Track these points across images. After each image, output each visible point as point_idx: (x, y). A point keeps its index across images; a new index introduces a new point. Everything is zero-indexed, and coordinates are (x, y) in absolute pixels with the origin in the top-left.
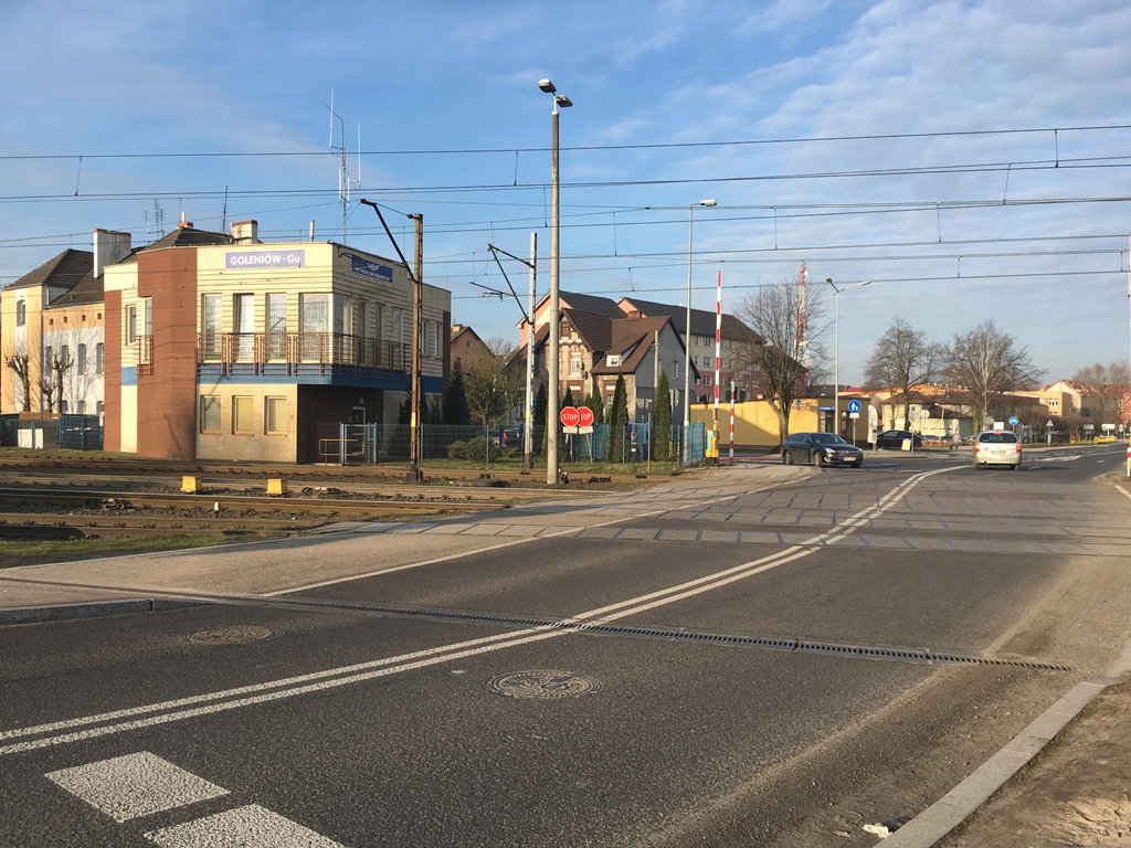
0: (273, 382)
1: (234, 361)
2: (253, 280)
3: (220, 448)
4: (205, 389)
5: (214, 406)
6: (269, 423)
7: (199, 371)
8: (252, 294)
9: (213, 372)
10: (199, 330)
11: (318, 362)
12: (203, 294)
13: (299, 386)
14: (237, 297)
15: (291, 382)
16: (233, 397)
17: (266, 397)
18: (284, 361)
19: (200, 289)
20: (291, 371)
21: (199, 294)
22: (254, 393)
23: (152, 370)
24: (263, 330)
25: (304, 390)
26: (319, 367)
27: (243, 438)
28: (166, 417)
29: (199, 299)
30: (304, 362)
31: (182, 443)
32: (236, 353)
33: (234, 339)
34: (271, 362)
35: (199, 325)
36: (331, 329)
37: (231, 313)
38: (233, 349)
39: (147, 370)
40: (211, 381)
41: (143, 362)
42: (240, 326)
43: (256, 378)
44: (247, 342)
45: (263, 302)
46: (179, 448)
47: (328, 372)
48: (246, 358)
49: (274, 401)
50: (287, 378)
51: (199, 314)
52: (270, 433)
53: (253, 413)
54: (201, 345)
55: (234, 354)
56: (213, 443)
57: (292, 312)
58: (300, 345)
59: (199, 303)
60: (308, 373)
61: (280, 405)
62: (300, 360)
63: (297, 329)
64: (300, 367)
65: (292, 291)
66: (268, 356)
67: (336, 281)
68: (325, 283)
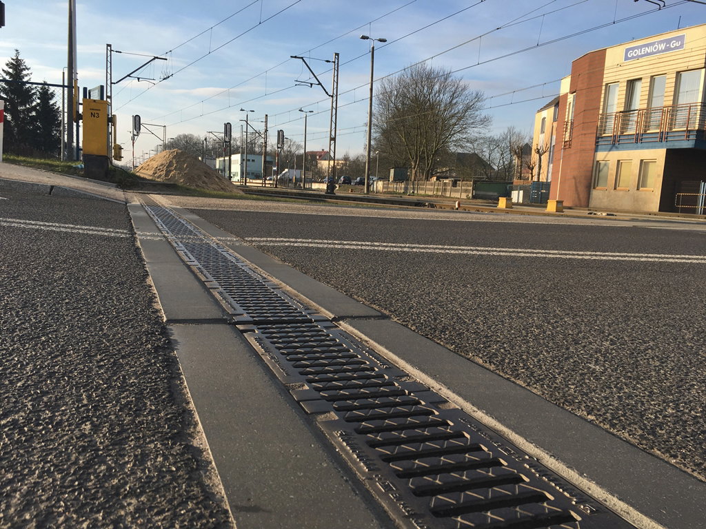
0: (648, 148)
1: (622, 133)
2: (643, 69)
3: (605, 200)
4: (600, 156)
5: (606, 168)
6: (642, 182)
7: (598, 142)
8: (640, 79)
9: (606, 143)
10: (601, 112)
11: (685, 129)
12: (607, 84)
13: (668, 151)
14: (631, 84)
15: (662, 147)
16: (619, 161)
17: (642, 161)
18: (658, 131)
19: (606, 80)
20: (663, 137)
21: (604, 84)
22: (632, 157)
23: (570, 145)
24: (645, 106)
25: (671, 154)
26: (685, 134)
27: (621, 193)
28: (574, 178)
29: (603, 88)
30: (674, 130)
31: (581, 196)
32: (625, 125)
33: (624, 116)
34: (648, 132)
35: (601, 107)
36: (700, 100)
37: (624, 96)
38: (623, 124)
39: (568, 145)
40: (605, 150)
41: (566, 140)
42: (630, 105)
43: (635, 145)
44: (634, 118)
45: (648, 84)
46: (579, 199)
47: (693, 137)
48: (631, 131)
49: (647, 163)
50: (660, 144)
51: (602, 100)
52: (641, 189)
53: (630, 173)
54: (602, 122)
55: (622, 128)
56: (601, 197)
57: (669, 85)
58: (673, 115)
59: (603, 91)
60: (677, 138)
61: (652, 167)
62: (671, 129)
63: (671, 103)
64: (670, 134)
65: (672, 71)
66: (647, 127)
68: (700, 60)
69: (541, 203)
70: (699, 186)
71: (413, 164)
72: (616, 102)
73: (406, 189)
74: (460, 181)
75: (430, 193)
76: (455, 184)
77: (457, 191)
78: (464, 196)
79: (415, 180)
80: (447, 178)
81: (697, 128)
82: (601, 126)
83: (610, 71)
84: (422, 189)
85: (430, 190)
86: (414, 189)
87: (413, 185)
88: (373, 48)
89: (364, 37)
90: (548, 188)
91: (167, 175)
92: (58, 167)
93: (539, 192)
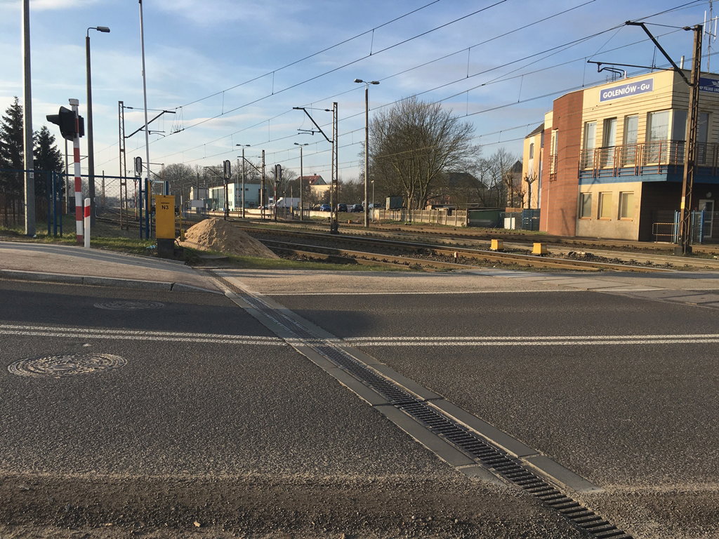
0: (626, 181)
1: (602, 167)
2: (617, 109)
3: (590, 229)
4: (584, 188)
5: (589, 200)
6: (622, 213)
7: (581, 176)
8: (616, 118)
9: (588, 176)
10: (582, 148)
11: (657, 164)
12: (586, 123)
13: (643, 183)
14: (608, 122)
15: (638, 181)
16: (600, 193)
17: (621, 193)
18: (634, 165)
19: (584, 119)
20: (638, 172)
21: (583, 122)
22: (612, 189)
23: (555, 178)
24: (621, 143)
25: (647, 186)
26: (658, 168)
27: (604, 222)
28: (562, 210)
29: (583, 126)
30: (648, 165)
31: (569, 224)
32: (604, 161)
33: (603, 152)
34: (625, 166)
35: (582, 144)
36: (669, 138)
37: (602, 134)
38: (602, 159)
39: (553, 178)
40: (588, 183)
41: (552, 173)
42: (608, 142)
43: (614, 179)
44: (612, 153)
45: (623, 123)
46: (567, 229)
47: (665, 172)
48: (610, 165)
49: (626, 195)
50: (635, 178)
51: (582, 137)
52: (622, 218)
53: (611, 205)
54: (583, 157)
55: (602, 163)
56: (586, 226)
57: (641, 128)
58: (646, 152)
59: (583, 129)
60: (651, 173)
61: (630, 198)
62: (645, 164)
63: (644, 140)
64: (644, 169)
65: (643, 112)
66: (624, 162)
67: (676, 99)
68: (667, 102)
69: (532, 230)
70: (674, 215)
71: (408, 193)
72: (595, 141)
73: (403, 217)
74: (454, 209)
75: (427, 221)
76: (450, 213)
77: (452, 219)
78: (459, 224)
79: (411, 209)
80: (442, 207)
81: (668, 163)
82: (583, 161)
83: (587, 114)
84: (418, 217)
85: (426, 218)
86: (410, 218)
87: (410, 213)
88: (367, 90)
89: (358, 81)
90: (539, 216)
91: (210, 243)
92: (134, 248)
93: (530, 219)
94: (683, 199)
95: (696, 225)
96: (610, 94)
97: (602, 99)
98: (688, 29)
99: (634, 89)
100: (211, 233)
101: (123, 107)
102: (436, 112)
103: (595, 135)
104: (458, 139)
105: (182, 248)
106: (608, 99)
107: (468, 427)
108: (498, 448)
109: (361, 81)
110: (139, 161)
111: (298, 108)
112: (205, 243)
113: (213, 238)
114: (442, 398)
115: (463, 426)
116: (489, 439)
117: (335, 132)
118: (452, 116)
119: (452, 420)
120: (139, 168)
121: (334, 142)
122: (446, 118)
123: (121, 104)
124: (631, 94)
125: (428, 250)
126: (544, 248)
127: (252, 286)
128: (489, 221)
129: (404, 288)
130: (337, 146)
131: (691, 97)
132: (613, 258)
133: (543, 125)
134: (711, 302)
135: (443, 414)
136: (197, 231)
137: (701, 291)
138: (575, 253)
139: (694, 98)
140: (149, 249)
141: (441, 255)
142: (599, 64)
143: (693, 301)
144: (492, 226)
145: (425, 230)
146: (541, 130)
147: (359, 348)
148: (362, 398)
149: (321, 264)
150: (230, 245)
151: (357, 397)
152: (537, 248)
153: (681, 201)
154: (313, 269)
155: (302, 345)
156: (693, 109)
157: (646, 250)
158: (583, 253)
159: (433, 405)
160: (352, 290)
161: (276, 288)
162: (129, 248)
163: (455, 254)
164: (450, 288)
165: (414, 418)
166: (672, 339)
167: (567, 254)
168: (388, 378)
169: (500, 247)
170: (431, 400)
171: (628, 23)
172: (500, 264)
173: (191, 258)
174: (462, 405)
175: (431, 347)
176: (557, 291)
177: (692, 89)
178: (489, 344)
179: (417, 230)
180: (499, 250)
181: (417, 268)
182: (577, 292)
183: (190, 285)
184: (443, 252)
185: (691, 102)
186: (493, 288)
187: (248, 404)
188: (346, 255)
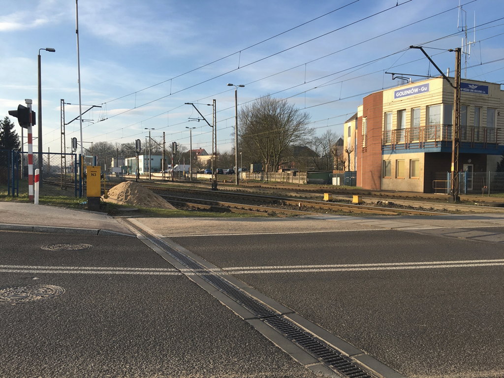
0: (413, 152)
1: (397, 143)
2: (406, 103)
3: (391, 185)
4: (386, 157)
5: (389, 165)
6: (412, 173)
7: (383, 149)
8: (405, 110)
9: (388, 149)
10: (383, 130)
11: (434, 140)
12: (385, 113)
13: (425, 153)
14: (400, 113)
15: (422, 152)
16: (397, 160)
17: (410, 160)
18: (418, 141)
19: (384, 110)
20: (421, 146)
21: (383, 113)
22: (405, 157)
23: (366, 150)
24: (409, 126)
25: (428, 156)
26: (435, 143)
27: (400, 180)
28: (371, 172)
29: (383, 115)
30: (428, 141)
31: (376, 182)
32: (398, 139)
33: (397, 132)
34: (413, 142)
35: (383, 127)
36: (442, 123)
37: (396, 120)
38: (397, 138)
39: (365, 150)
40: (388, 153)
41: (364, 147)
42: (401, 126)
43: (406, 151)
44: (403, 133)
45: (410, 113)
46: (375, 185)
47: (439, 145)
48: (403, 141)
49: (414, 162)
50: (420, 150)
51: (383, 122)
52: (412, 177)
53: (405, 168)
54: (384, 136)
55: (397, 140)
56: (388, 183)
57: (423, 116)
58: (426, 132)
59: (383, 117)
60: (430, 146)
61: (417, 164)
62: (426, 140)
63: (424, 124)
64: (426, 144)
65: (423, 105)
66: (412, 139)
67: (445, 96)
68: (439, 99)
69: (351, 186)
70: (446, 175)
71: (266, 161)
72: (392, 125)
73: (262, 177)
74: (298, 172)
75: (279, 180)
76: (295, 174)
77: (297, 179)
78: (301, 182)
79: (268, 172)
80: (289, 170)
81: (441, 140)
82: (384, 139)
83: (386, 107)
84: (273, 178)
85: (279, 178)
86: (268, 178)
87: (267, 174)
88: (236, 91)
89: (229, 85)
90: (356, 176)
91: (126, 199)
92: (70, 204)
93: (350, 178)
94: (453, 164)
95: (462, 182)
96: (401, 94)
97: (396, 97)
98: (451, 51)
99: (416, 90)
100: (127, 192)
101: (64, 103)
102: (284, 105)
103: (392, 121)
104: (299, 123)
105: (105, 204)
106: (399, 97)
107: (313, 334)
108: (335, 349)
109: (232, 85)
110: (75, 140)
111: (188, 104)
112: (122, 199)
113: (128, 196)
114: (294, 312)
115: (309, 334)
116: (328, 343)
117: (214, 120)
118: (295, 108)
119: (301, 329)
120: (75, 145)
121: (214, 127)
122: (291, 109)
123: (62, 101)
124: (414, 93)
125: (281, 201)
126: (360, 199)
127: (157, 230)
128: (322, 180)
129: (265, 229)
130: (216, 129)
131: (455, 95)
132: (407, 205)
133: (356, 114)
134: (475, 237)
135: (295, 324)
136: (116, 191)
137: (468, 229)
138: (382, 202)
139: (457, 96)
140: (82, 205)
141: (290, 205)
142: (393, 74)
143: (462, 236)
144: (324, 183)
145: (278, 187)
146: (355, 117)
147: (234, 275)
148: (237, 314)
149: (206, 213)
150: (140, 200)
151: (233, 313)
152: (355, 199)
153: (451, 166)
154: (200, 216)
155: (193, 274)
156: (457, 104)
157: (429, 199)
158: (387, 202)
159: (287, 318)
160: (227, 232)
161: (174, 231)
162: (67, 204)
163: (299, 204)
164: (297, 229)
165: (274, 328)
166: (450, 264)
167: (376, 203)
168: (255, 298)
169: (331, 199)
170: (287, 314)
171: (411, 47)
172: (330, 211)
173: (113, 210)
174: (309, 317)
175: (285, 273)
176: (371, 230)
177: (455, 91)
178: (325, 270)
179: (272, 187)
180: (330, 200)
181: (273, 215)
182: (384, 231)
183: (112, 230)
184: (291, 202)
185: (455, 99)
186: (327, 229)
187: (155, 321)
188: (223, 205)
